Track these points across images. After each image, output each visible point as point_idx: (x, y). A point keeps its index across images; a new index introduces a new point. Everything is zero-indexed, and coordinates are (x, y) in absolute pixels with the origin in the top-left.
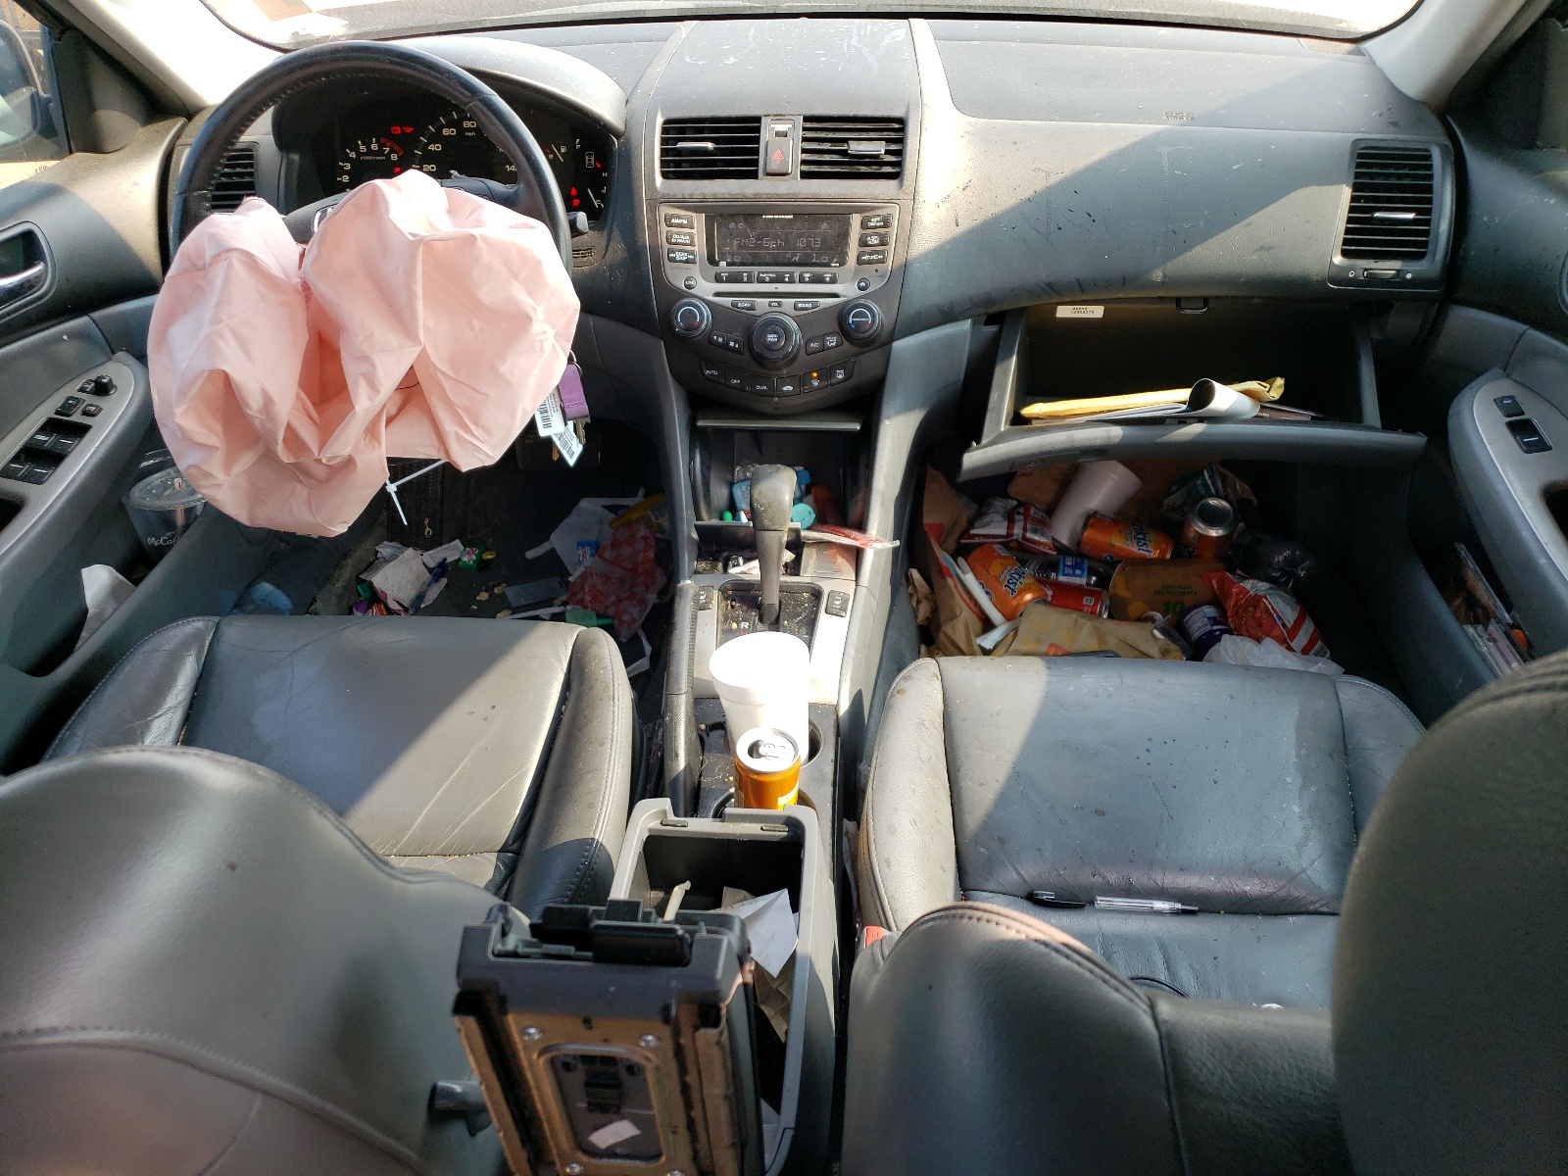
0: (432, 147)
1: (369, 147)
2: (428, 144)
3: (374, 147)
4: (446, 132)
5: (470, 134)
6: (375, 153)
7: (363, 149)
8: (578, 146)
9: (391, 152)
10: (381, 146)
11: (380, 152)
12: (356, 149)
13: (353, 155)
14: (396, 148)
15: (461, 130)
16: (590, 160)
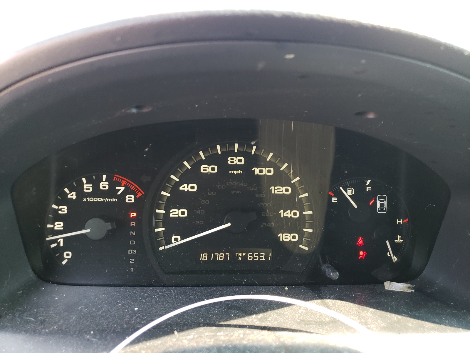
0: (185, 188)
1: (96, 186)
2: (181, 183)
3: (104, 185)
4: (205, 169)
5: (235, 172)
6: (104, 194)
7: (88, 188)
8: (368, 189)
9: (126, 192)
10: (113, 185)
11: (111, 192)
12: (79, 189)
13: (73, 196)
14: (134, 186)
15: (224, 167)
16: (382, 205)
